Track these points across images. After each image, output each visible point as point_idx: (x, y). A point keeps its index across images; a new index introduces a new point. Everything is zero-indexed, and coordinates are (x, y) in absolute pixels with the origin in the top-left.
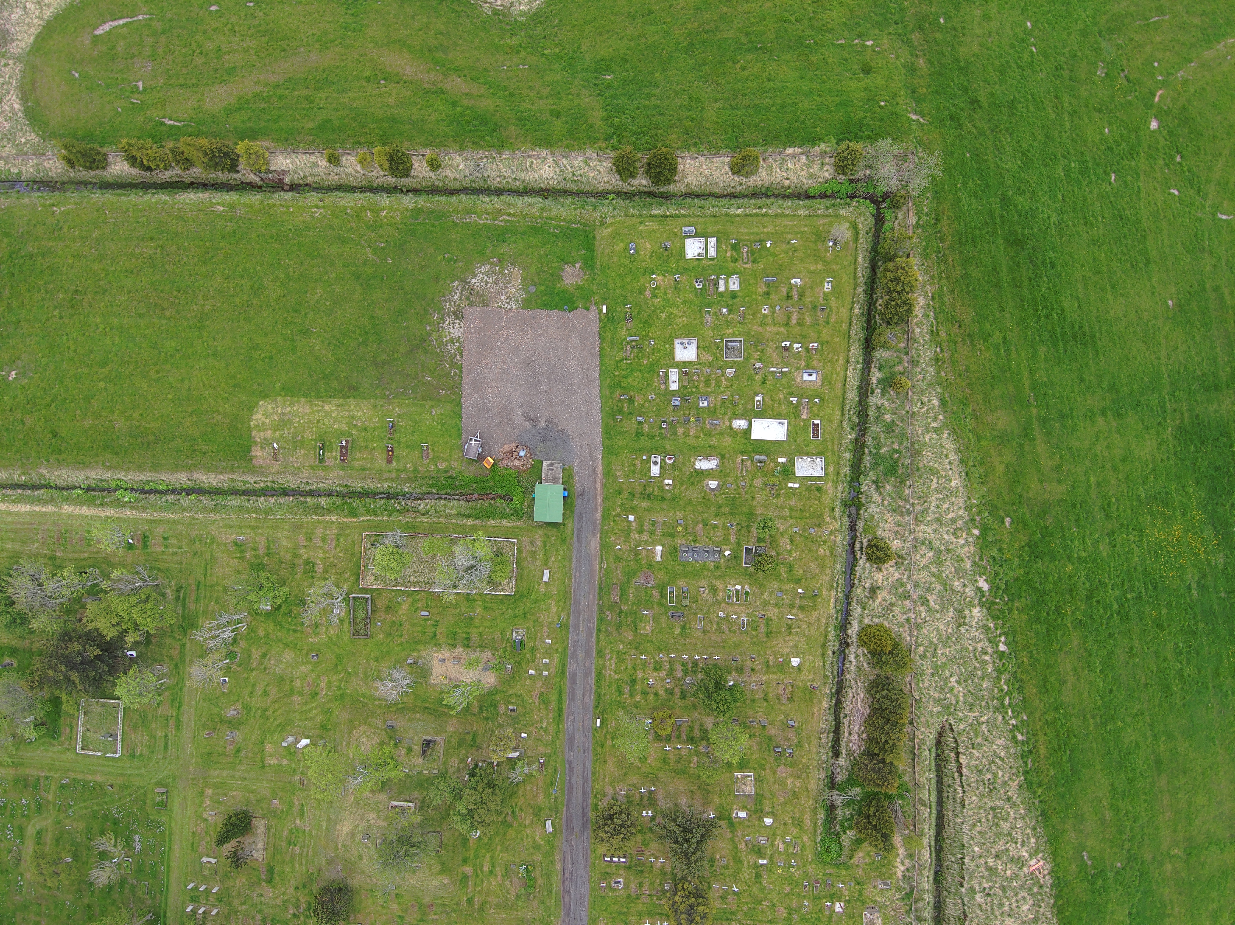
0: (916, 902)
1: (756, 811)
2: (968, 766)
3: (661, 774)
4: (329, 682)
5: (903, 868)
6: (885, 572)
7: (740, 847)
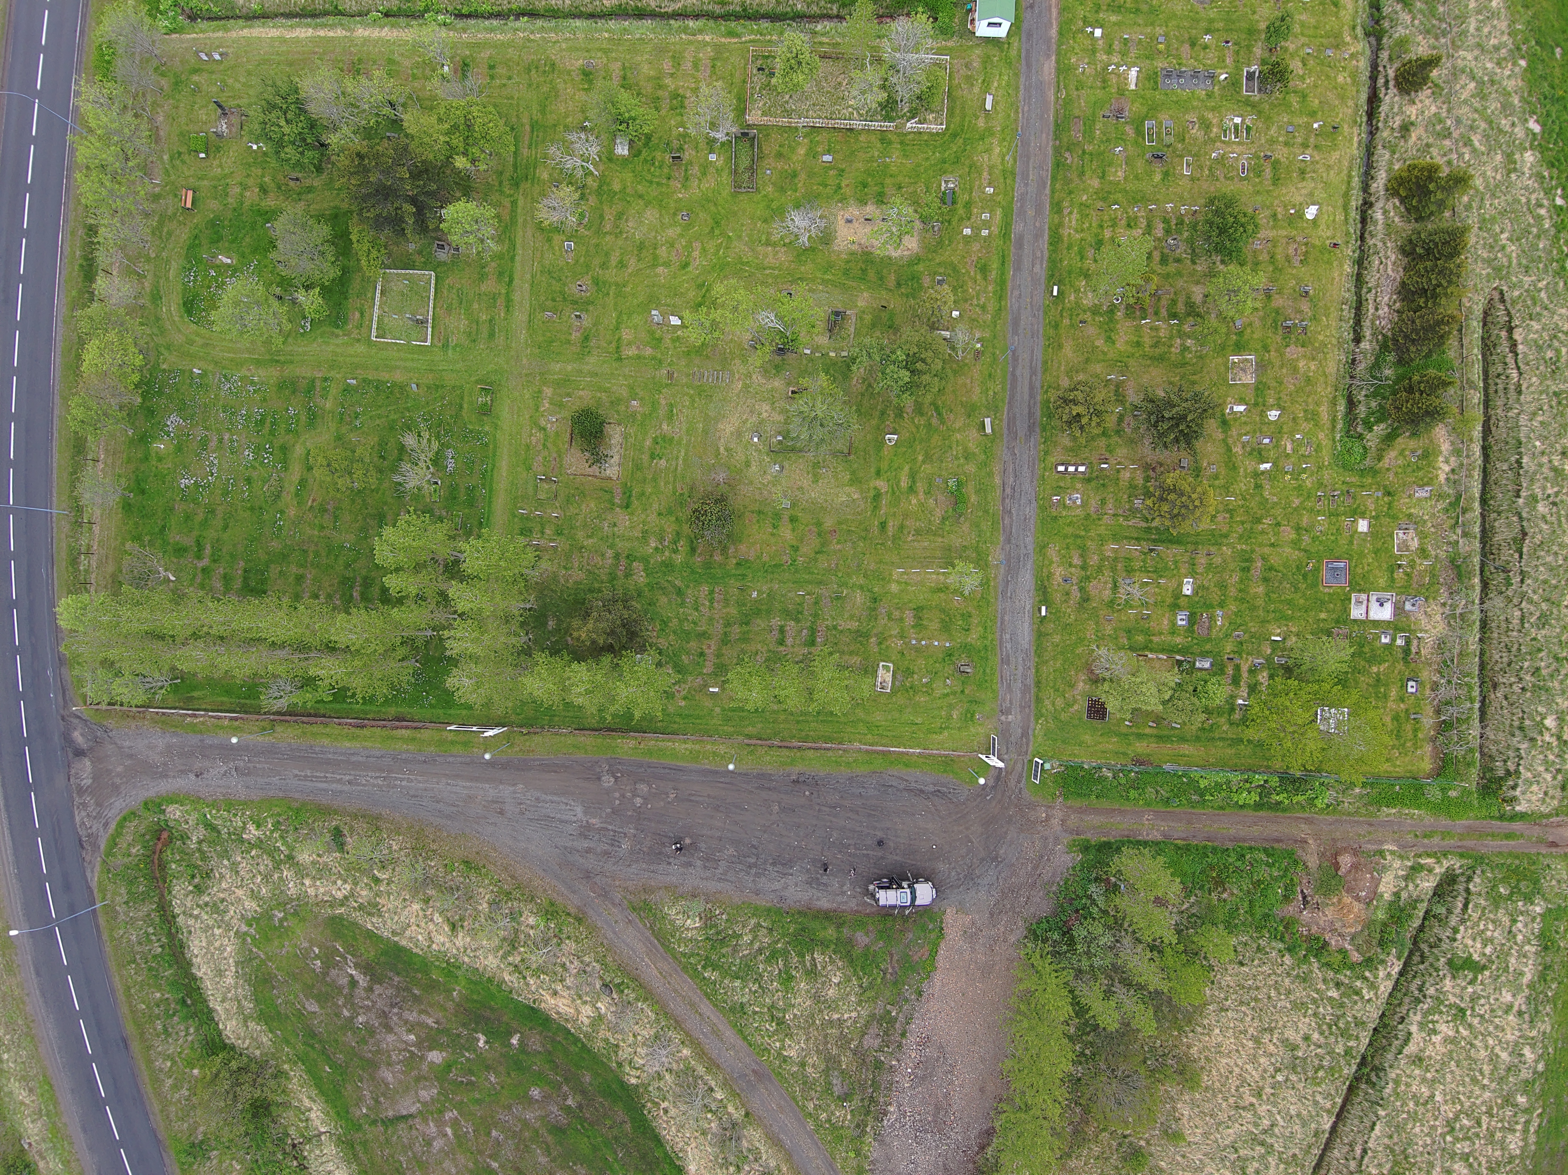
0: (1463, 513)
1: (1256, 404)
2: (1526, 342)
3: (1132, 362)
4: (704, 250)
5: (1447, 469)
6: (1420, 106)
7: (1234, 451)
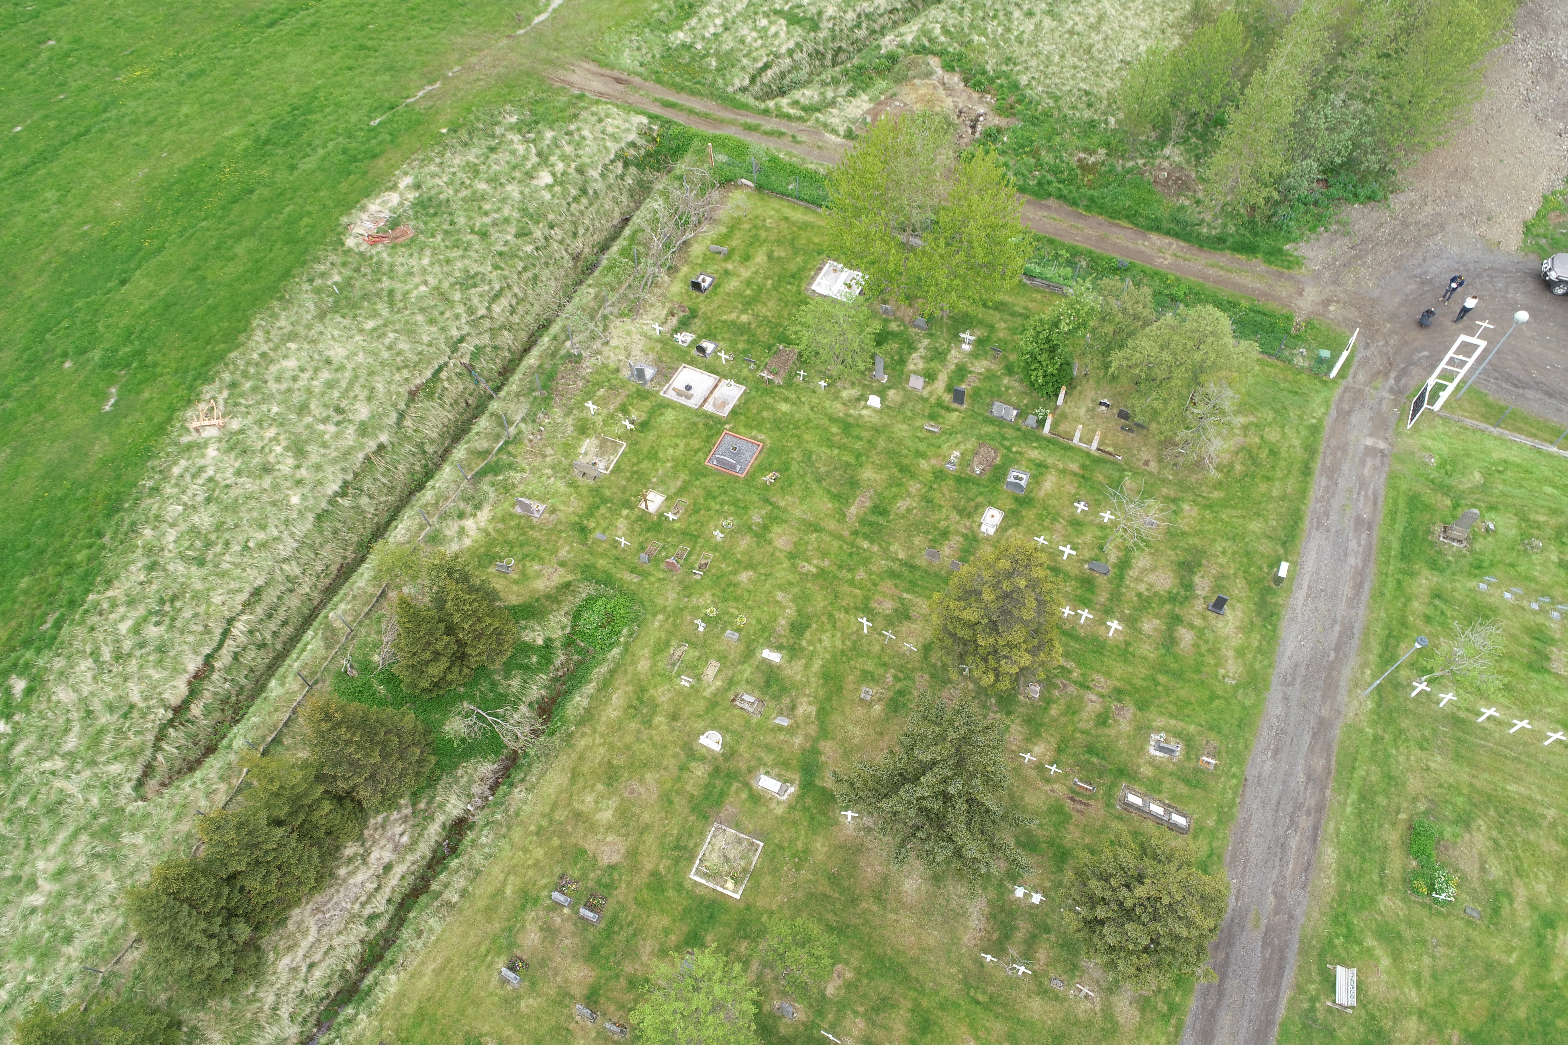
1: (731, 777)
2: (177, 671)
3: (950, 989)
5: (469, 524)
7: (814, 709)
